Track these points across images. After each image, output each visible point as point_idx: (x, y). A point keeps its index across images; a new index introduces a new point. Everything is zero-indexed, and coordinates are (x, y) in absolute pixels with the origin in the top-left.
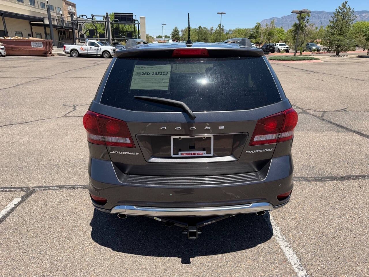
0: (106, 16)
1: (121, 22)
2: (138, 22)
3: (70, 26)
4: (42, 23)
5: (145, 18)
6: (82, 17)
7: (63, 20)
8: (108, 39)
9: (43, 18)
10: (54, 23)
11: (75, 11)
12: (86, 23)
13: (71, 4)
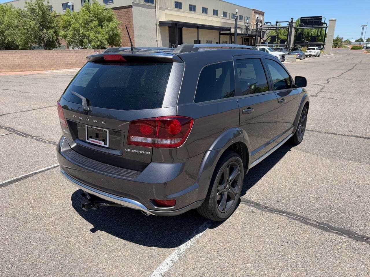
0: (290, 21)
1: (306, 27)
2: (327, 25)
3: (254, 33)
4: (229, 32)
5: (336, 20)
6: (266, 24)
7: (248, 28)
8: (288, 45)
9: (230, 28)
10: (239, 31)
11: (262, 19)
12: (269, 30)
13: (260, 12)
